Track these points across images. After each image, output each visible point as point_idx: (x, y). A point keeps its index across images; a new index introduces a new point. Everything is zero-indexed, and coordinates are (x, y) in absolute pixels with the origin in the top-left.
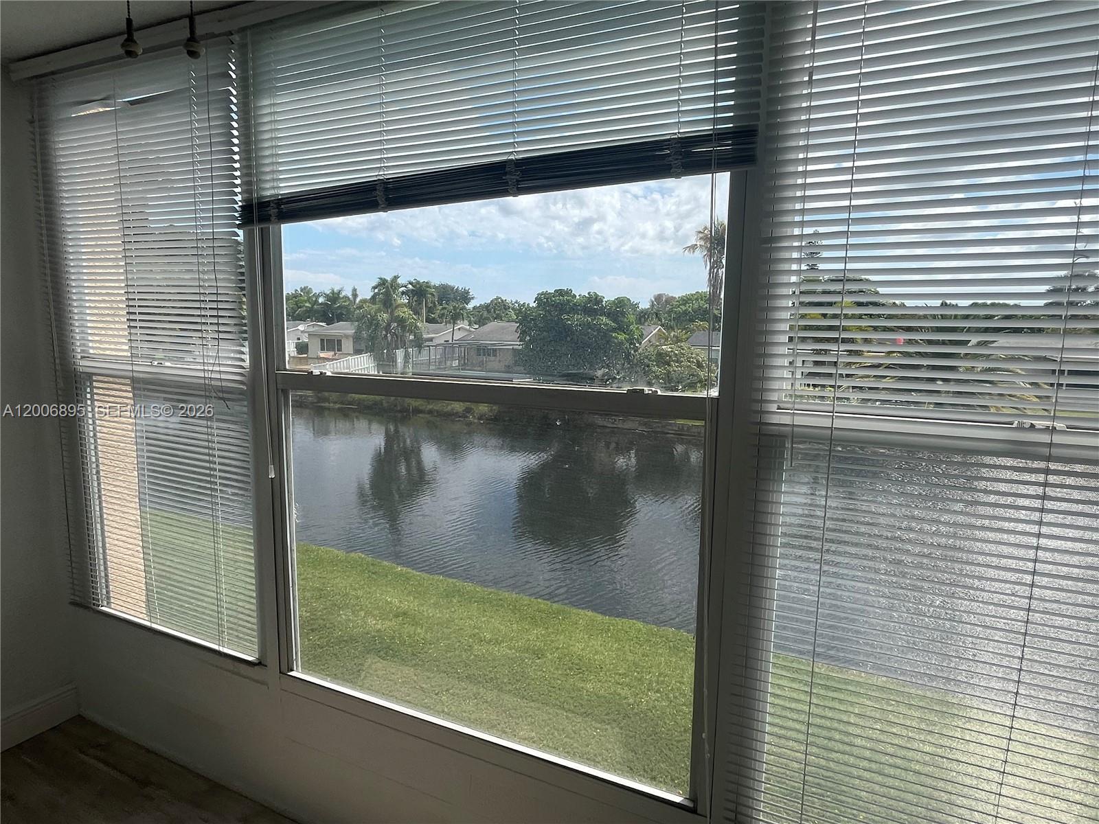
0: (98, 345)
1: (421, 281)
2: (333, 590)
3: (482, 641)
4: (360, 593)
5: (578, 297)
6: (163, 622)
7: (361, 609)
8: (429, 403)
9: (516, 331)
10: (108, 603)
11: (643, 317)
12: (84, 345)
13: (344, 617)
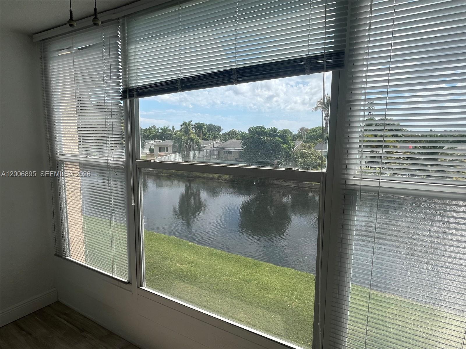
0: (67, 149)
1: (201, 123)
2: (163, 252)
3: (224, 275)
4: (174, 253)
5: (267, 129)
6: (91, 264)
7: (174, 260)
8: (203, 174)
9: (240, 144)
10: (69, 255)
11: (295, 138)
12: (61, 149)
13: (167, 263)
